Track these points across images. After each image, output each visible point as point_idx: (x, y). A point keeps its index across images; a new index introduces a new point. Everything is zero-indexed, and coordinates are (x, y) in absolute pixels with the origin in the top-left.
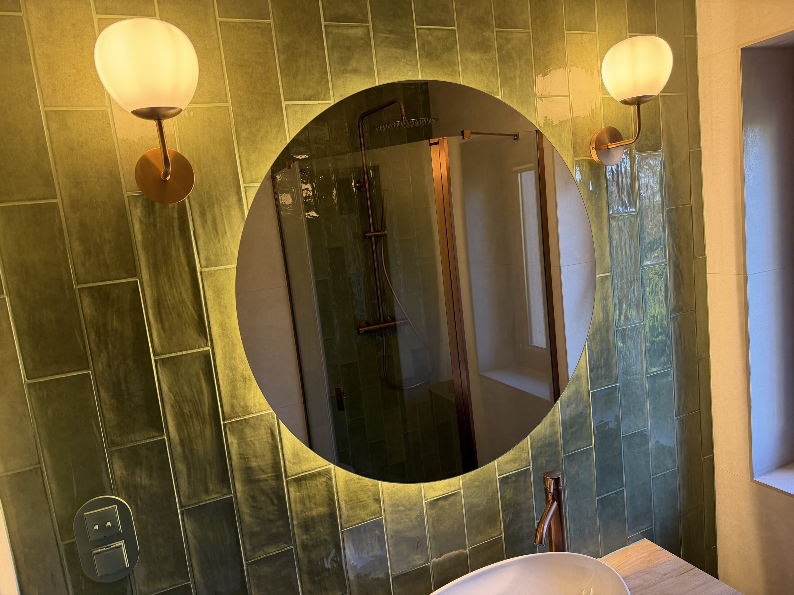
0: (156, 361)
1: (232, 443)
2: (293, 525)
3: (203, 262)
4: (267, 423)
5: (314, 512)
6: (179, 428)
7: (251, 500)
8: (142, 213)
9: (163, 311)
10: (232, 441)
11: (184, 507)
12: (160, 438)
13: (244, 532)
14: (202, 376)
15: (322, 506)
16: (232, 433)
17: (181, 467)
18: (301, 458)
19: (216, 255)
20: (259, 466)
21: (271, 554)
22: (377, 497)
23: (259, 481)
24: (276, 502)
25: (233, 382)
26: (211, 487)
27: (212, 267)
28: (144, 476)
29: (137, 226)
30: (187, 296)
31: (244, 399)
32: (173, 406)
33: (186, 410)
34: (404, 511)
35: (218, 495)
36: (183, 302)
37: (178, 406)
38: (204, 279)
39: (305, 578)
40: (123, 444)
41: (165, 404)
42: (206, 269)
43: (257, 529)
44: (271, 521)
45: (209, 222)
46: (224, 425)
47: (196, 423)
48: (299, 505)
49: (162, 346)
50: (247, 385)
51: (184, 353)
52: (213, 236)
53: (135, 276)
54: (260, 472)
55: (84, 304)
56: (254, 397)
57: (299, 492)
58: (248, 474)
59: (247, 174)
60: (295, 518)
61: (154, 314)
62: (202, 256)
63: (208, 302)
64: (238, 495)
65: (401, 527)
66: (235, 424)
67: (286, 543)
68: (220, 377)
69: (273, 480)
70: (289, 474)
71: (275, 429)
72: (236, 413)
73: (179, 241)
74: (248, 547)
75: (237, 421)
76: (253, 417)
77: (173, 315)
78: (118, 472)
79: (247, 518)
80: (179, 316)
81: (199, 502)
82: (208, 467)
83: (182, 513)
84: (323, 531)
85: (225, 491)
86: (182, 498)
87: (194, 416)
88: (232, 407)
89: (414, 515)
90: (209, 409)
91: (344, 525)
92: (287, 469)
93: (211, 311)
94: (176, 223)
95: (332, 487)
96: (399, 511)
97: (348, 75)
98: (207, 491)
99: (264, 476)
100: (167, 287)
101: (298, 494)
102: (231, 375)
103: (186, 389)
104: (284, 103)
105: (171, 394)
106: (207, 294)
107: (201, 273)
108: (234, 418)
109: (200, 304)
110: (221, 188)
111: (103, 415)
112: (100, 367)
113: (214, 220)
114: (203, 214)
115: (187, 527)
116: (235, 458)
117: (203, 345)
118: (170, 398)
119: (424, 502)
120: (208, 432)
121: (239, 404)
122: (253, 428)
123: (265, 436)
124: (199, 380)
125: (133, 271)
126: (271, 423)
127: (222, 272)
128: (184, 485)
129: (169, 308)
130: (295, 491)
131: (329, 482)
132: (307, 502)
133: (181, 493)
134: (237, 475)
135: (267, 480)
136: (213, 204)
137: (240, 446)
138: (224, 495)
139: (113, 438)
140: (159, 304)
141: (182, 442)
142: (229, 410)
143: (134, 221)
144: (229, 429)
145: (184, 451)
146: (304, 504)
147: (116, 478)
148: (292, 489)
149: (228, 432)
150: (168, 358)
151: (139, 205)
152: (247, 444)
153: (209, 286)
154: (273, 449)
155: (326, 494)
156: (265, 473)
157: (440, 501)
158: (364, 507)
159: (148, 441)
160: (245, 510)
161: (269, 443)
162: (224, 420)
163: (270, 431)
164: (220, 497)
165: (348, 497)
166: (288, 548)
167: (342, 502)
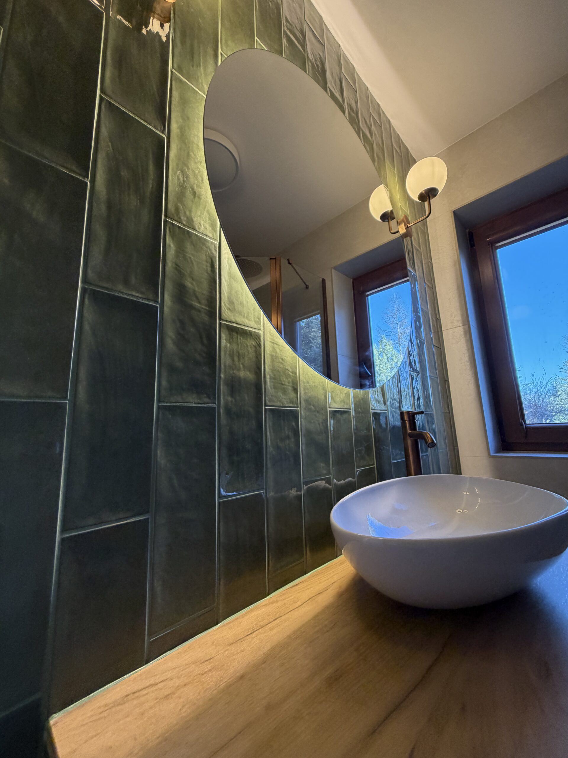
0: (102, 98)
1: (170, 246)
2: (220, 377)
4: (209, 251)
5: (242, 374)
6: (110, 186)
7: (178, 324)
10: (170, 244)
11: (90, 284)
12: (81, 178)
13: (164, 360)
14: (151, 155)
15: (250, 371)
16: (173, 236)
17: (100, 231)
18: (236, 308)
19: (188, 72)
20: (194, 291)
21: (191, 405)
22: (295, 387)
23: (192, 307)
24: (205, 341)
25: (182, 187)
26: (133, 280)
27: (183, 76)
28: (39, 207)
30: (153, 76)
31: (191, 211)
32: (108, 158)
33: (125, 173)
34: (314, 411)
35: (140, 295)
36: (147, 77)
37: (115, 161)
38: (174, 78)
39: (225, 454)
40: (22, 147)
41: (99, 147)
42: (178, 74)
43: (179, 364)
44: (197, 363)
46: (165, 221)
47: (133, 197)
48: (228, 357)
49: (114, 92)
50: (196, 201)
51: (137, 118)
52: (188, 58)
54: (194, 298)
56: (200, 217)
57: (230, 343)
58: (181, 292)
59: (224, 48)
60: (223, 370)
62: (176, 61)
63: (173, 99)
64: (166, 309)
65: (312, 427)
66: (176, 229)
67: (208, 397)
68: (171, 172)
69: (206, 314)
70: (223, 317)
71: (216, 261)
72: (180, 218)
74: (164, 383)
75: (179, 227)
76: (196, 235)
79: (170, 344)
80: (141, 84)
81: (111, 290)
82: (135, 253)
83: (84, 290)
84: (247, 400)
85: (151, 296)
86: (90, 272)
87: (132, 187)
88: (177, 209)
89: (321, 419)
90: (151, 193)
91: (268, 403)
92: (222, 311)
93: (174, 109)
95: (260, 354)
96: (311, 410)
98: (126, 283)
99: (197, 305)
101: (228, 345)
102: (181, 179)
103: (130, 153)
104: (256, 38)
105: (110, 143)
106: (174, 92)
107: (172, 71)
108: (177, 221)
110: (203, 35)
113: (192, 49)
114: (183, 35)
115: (86, 313)
116: (169, 264)
117: (159, 129)
118: (109, 147)
119: (328, 409)
120: (145, 216)
121: (185, 213)
122: (194, 246)
123: (204, 263)
124: (147, 156)
126: (213, 253)
127: (191, 88)
130: (226, 339)
131: (258, 348)
132: (236, 359)
134: (169, 285)
135: (199, 310)
136: (194, 37)
137: (177, 256)
138: (148, 299)
139: (6, 127)
141: (110, 206)
142: (173, 210)
144: (170, 229)
146: (233, 360)
148: (223, 336)
149: (168, 231)
150: (117, 108)
152: (185, 258)
153: (176, 88)
154: (210, 281)
155: (254, 359)
156: (200, 303)
157: (338, 415)
158: (285, 392)
159: (61, 169)
160: (170, 333)
161: (207, 273)
162: (166, 216)
163: (210, 261)
164: (143, 298)
165: (272, 372)
166: (211, 405)
167: (268, 377)
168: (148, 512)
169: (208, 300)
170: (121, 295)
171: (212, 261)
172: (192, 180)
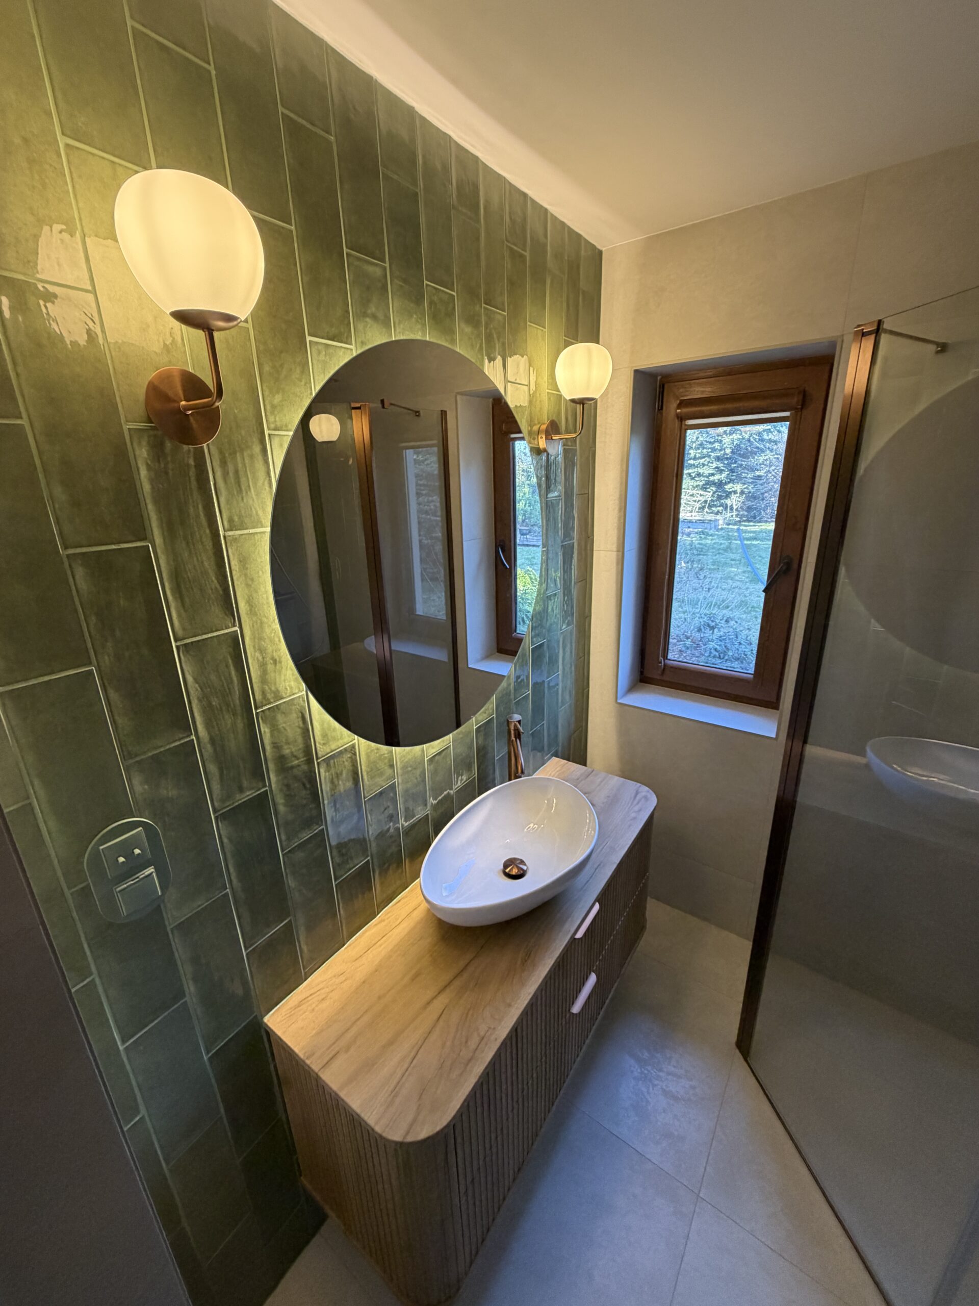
0: (178, 647)
1: (265, 732)
2: (324, 803)
3: (226, 523)
4: (298, 707)
5: (342, 788)
6: (208, 725)
7: (285, 789)
8: (148, 455)
9: (182, 584)
10: (265, 730)
11: (219, 811)
12: (188, 739)
13: (280, 823)
14: (230, 661)
15: (349, 781)
16: (264, 722)
17: (213, 768)
18: (330, 738)
19: (240, 517)
20: (292, 753)
21: (305, 839)
22: (391, 763)
23: (292, 768)
24: (308, 786)
25: (263, 666)
26: (245, 784)
27: (236, 530)
28: (170, 787)
29: (143, 472)
30: (209, 565)
31: (275, 684)
32: (200, 700)
33: (215, 702)
34: (411, 771)
35: (253, 791)
36: (204, 573)
37: (205, 699)
38: (228, 544)
39: (335, 852)
40: (145, 753)
41: (191, 698)
42: (230, 533)
43: (290, 817)
44: (304, 806)
45: (231, 474)
46: (257, 714)
47: (227, 717)
48: (328, 784)
49: (184, 629)
50: (277, 667)
51: (210, 635)
52: (235, 493)
53: (144, 539)
54: (293, 759)
55: (77, 577)
56: (285, 681)
57: (328, 769)
58: (281, 763)
59: (271, 419)
60: (325, 797)
61: (171, 589)
62: (225, 517)
63: (234, 573)
64: (273, 786)
65: (409, 785)
66: (267, 712)
67: (317, 824)
68: (250, 661)
69: (305, 764)
70: (319, 755)
71: (306, 712)
72: (268, 699)
73: (196, 495)
74: (284, 837)
75: (269, 709)
76: (284, 702)
77: (195, 590)
78: (138, 788)
79: (282, 809)
80: (202, 591)
81: (233, 803)
82: (241, 763)
83: (216, 818)
84: (348, 805)
85: (260, 785)
86: (215, 803)
87: (224, 708)
88: (264, 693)
89: (418, 772)
90: (239, 699)
91: (366, 795)
92: (318, 751)
93: (238, 585)
94: (192, 472)
95: (356, 761)
96: (408, 772)
97: (368, 320)
98: (241, 789)
99: (296, 762)
100: (186, 554)
101: (327, 774)
102: (260, 658)
103: (213, 677)
104: (308, 338)
105: (197, 685)
106: (233, 563)
107: (225, 537)
108: (265, 705)
109: (226, 577)
110: (243, 432)
111: (114, 722)
112: (106, 660)
113: (237, 472)
114: (224, 463)
115: (222, 832)
116: (268, 748)
117: (230, 625)
118: (197, 690)
119: (426, 759)
120: (240, 724)
121: (270, 689)
122: (284, 713)
123: (296, 721)
124: (227, 666)
125: (142, 533)
126: (302, 706)
127: (247, 536)
128: (216, 787)
129: (190, 582)
130: (325, 772)
131: (353, 757)
132: (335, 780)
133: (215, 797)
134: (271, 766)
135: (299, 766)
136: (235, 453)
137: (272, 735)
138: (259, 789)
139: (130, 749)
140: (177, 576)
141: (212, 741)
142: (260, 697)
143: (140, 465)
144: (262, 717)
145: (215, 750)
146: (333, 783)
147: (137, 795)
148: (322, 771)
149: (261, 721)
150: (192, 643)
151: (144, 443)
152: (279, 731)
153: (234, 555)
154: (304, 733)
155: (351, 768)
156: (298, 759)
157: (437, 757)
158: (381, 774)
159: (173, 745)
160: (280, 800)
161: (300, 728)
162: (256, 708)
163: (300, 714)
164: (255, 792)
165: (369, 768)
166: (320, 828)
167: (365, 774)
168: (290, 916)
169: (305, 753)
170: (240, 802)
171: (302, 713)
172: (270, 649)
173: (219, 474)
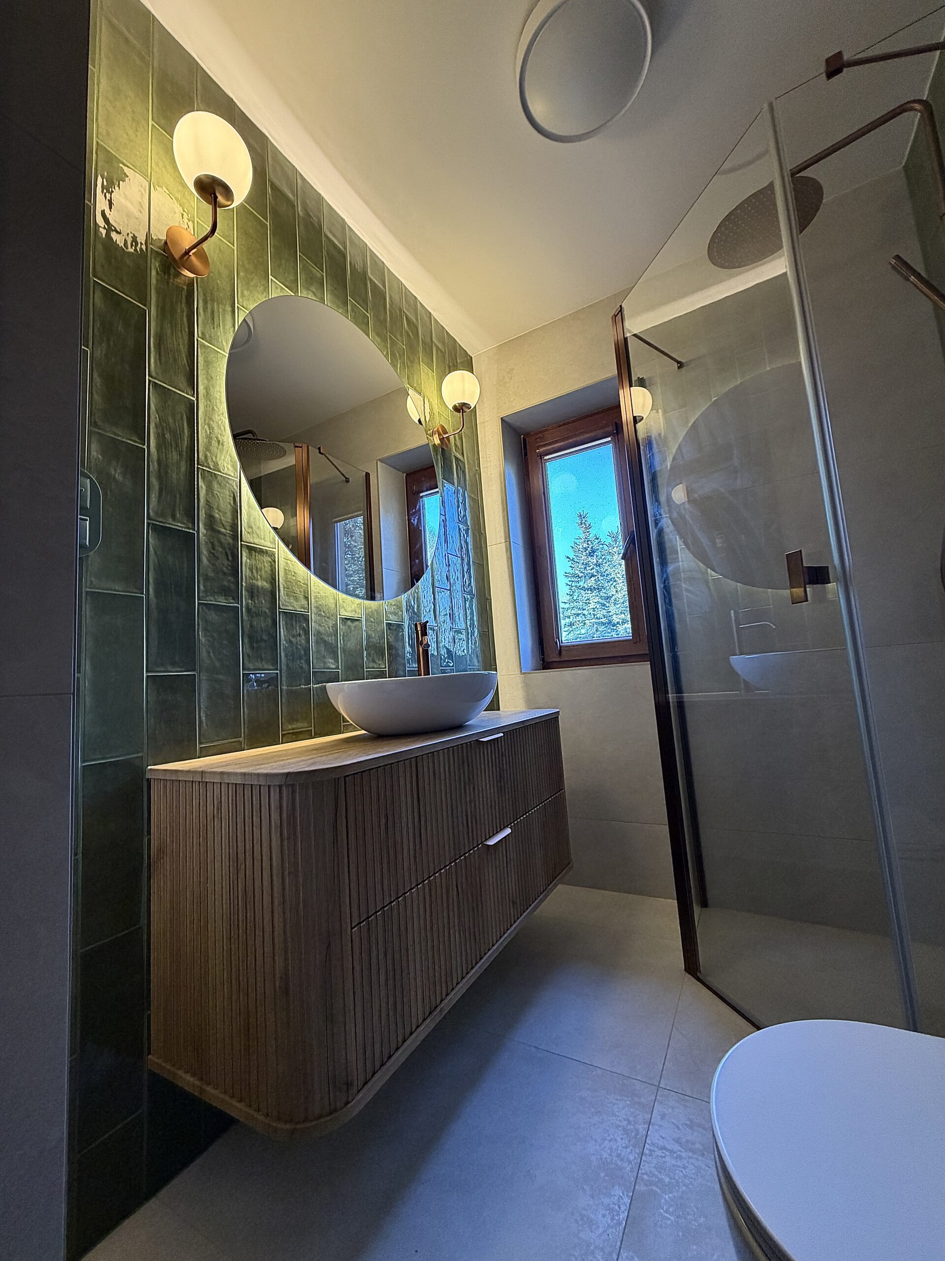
0: (149, 380)
1: (202, 486)
2: (242, 585)
3: (200, 333)
4: (231, 487)
5: (260, 583)
6: (159, 448)
7: (210, 546)
8: (158, 268)
9: (162, 347)
11: (152, 520)
12: (141, 446)
13: (201, 572)
14: (185, 417)
15: (267, 582)
16: (203, 478)
17: (155, 482)
18: (254, 532)
19: (211, 336)
20: (221, 519)
21: (221, 604)
22: (307, 595)
23: (219, 532)
24: (230, 558)
25: (209, 437)
26: (178, 515)
27: (206, 342)
28: (119, 471)
30: (184, 350)
31: (216, 457)
32: (156, 427)
33: (168, 436)
35: (183, 526)
36: (179, 351)
37: (161, 428)
38: (199, 346)
39: (246, 640)
40: (106, 431)
41: (150, 420)
42: (202, 341)
43: (211, 574)
44: (225, 574)
45: (209, 310)
46: (198, 468)
47: (174, 453)
48: (248, 570)
49: (157, 373)
50: (220, 447)
51: (174, 390)
52: (210, 322)
53: (144, 305)
54: (221, 525)
56: (224, 460)
57: (250, 559)
58: (211, 521)
60: (244, 580)
61: (154, 344)
62: (200, 329)
63: (199, 365)
64: (201, 535)
65: (322, 629)
66: (206, 473)
67: (234, 599)
68: (200, 427)
69: (230, 537)
70: (244, 539)
71: (237, 495)
72: (208, 464)
73: (184, 306)
74: (202, 587)
75: (208, 471)
76: (221, 476)
77: (170, 356)
78: (94, 453)
79: (205, 560)
80: (175, 360)
81: (165, 523)
82: (178, 496)
83: (148, 524)
84: (264, 603)
85: (190, 525)
86: (151, 511)
87: (174, 446)
88: (206, 457)
90: (186, 447)
91: (281, 606)
92: (243, 535)
93: (200, 374)
94: (184, 294)
95: (275, 568)
98: (174, 517)
99: (223, 530)
100: (169, 331)
101: (248, 561)
102: (208, 432)
103: (170, 418)
104: (270, 277)
105: (157, 414)
106: (200, 358)
107: (197, 340)
108: (206, 467)
109: (193, 364)
110: (221, 294)
111: (91, 393)
112: (99, 352)
113: (213, 311)
114: (205, 301)
115: (150, 540)
116: (202, 500)
117: (190, 394)
118: (156, 418)
120: (183, 466)
121: (212, 459)
122: (220, 484)
123: (228, 497)
124: (182, 419)
125: (144, 301)
126: (234, 489)
127: (213, 350)
128: (154, 498)
129: (168, 349)
130: (246, 557)
131: (273, 563)
132: (254, 571)
133: (151, 506)
134: (202, 516)
135: (225, 535)
137: (207, 494)
138: (189, 528)
139: (97, 421)
140: (160, 338)
141: (159, 462)
142: (203, 458)
143: (153, 267)
144: (201, 473)
145: (159, 470)
146: (252, 572)
147: (91, 457)
148: (244, 553)
149: (200, 476)
150: (160, 385)
151: (158, 260)
152: (213, 495)
153: (201, 354)
154: (233, 512)
155: (270, 572)
156: (225, 529)
157: (349, 622)
158: (296, 599)
159: (129, 441)
160: (205, 552)
161: (231, 505)
162: (198, 464)
163: (232, 495)
164: (185, 528)
165: (286, 583)
166: (236, 605)
167: (281, 586)
169: (231, 526)
170: (171, 526)
171: (234, 495)
172: (216, 430)
173: (201, 305)
